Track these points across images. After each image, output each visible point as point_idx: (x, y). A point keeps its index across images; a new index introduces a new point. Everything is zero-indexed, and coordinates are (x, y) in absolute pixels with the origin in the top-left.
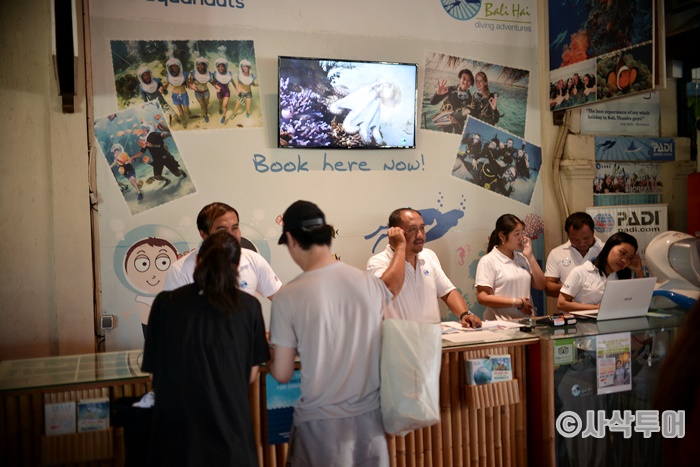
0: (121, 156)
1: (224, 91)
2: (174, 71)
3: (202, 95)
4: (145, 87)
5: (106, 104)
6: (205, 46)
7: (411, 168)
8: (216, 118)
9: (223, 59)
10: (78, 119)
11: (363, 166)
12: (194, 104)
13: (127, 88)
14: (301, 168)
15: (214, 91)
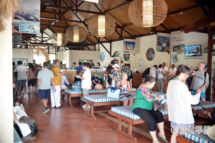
0: (173, 58)
1: (182, 50)
2: (178, 49)
3: (180, 51)
4: (175, 51)
5: (172, 53)
6: (180, 45)
7: (202, 59)
8: (181, 53)
9: (182, 47)
10: (170, 54)
11: (196, 58)
12: (179, 52)
13: (174, 51)
14: (189, 59)
15: (181, 50)
